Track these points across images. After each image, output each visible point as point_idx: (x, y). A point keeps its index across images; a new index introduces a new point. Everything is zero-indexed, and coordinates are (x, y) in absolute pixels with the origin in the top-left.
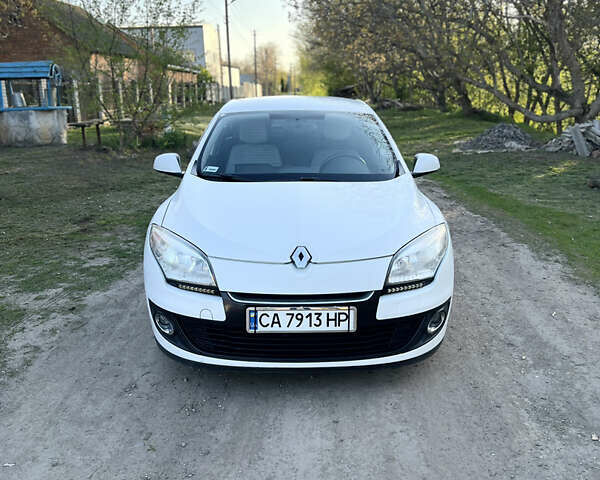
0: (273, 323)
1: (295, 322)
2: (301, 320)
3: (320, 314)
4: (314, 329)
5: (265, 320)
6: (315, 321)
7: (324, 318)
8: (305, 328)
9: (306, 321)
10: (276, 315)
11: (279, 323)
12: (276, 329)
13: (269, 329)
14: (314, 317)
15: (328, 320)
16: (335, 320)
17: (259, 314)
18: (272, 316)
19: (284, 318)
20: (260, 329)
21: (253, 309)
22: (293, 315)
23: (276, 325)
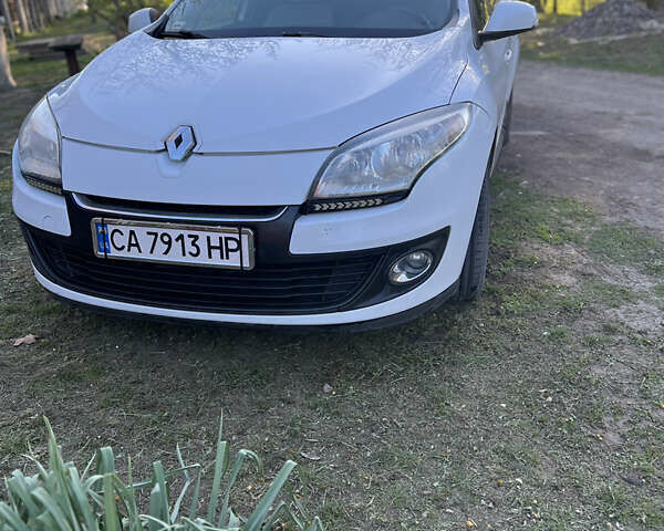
0: (130, 245)
1: (161, 246)
2: (169, 243)
3: (196, 237)
4: (189, 260)
5: (121, 240)
6: (190, 248)
7: (202, 243)
8: (175, 256)
9: (176, 245)
10: (132, 233)
11: (137, 245)
12: (134, 254)
13: (124, 254)
14: (188, 242)
15: (210, 248)
16: (220, 248)
17: (110, 228)
18: (126, 230)
19: (144, 239)
20: (114, 253)
21: (100, 220)
22: (156, 234)
23: (134, 249)
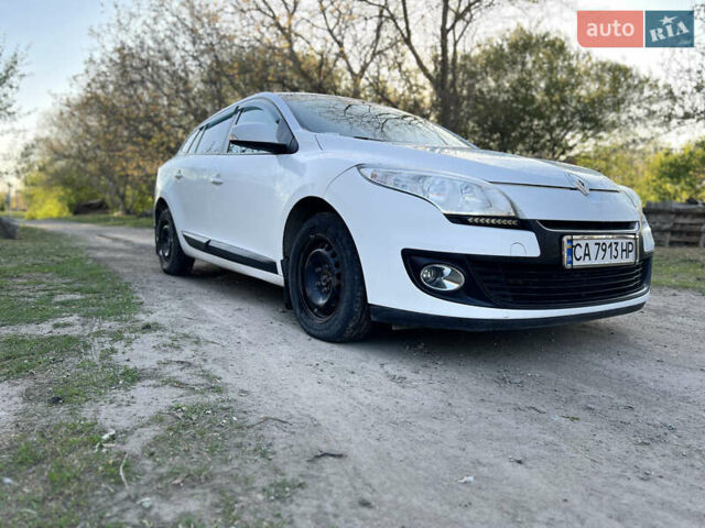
0: (585, 255)
1: (601, 253)
2: (605, 250)
3: (617, 244)
4: (614, 261)
5: (579, 252)
6: (614, 253)
7: (619, 248)
8: (608, 261)
9: (608, 250)
10: (587, 245)
11: (589, 255)
12: (586, 262)
13: (581, 263)
14: (614, 246)
15: (623, 250)
16: (626, 250)
17: (574, 244)
18: (584, 246)
19: (593, 249)
20: (576, 263)
21: (569, 237)
22: (599, 244)
23: (587, 258)
